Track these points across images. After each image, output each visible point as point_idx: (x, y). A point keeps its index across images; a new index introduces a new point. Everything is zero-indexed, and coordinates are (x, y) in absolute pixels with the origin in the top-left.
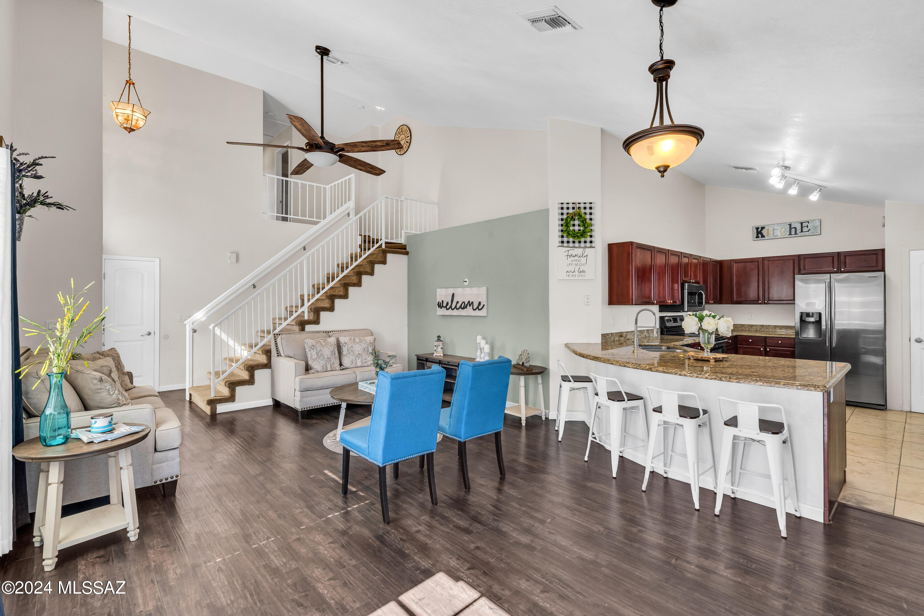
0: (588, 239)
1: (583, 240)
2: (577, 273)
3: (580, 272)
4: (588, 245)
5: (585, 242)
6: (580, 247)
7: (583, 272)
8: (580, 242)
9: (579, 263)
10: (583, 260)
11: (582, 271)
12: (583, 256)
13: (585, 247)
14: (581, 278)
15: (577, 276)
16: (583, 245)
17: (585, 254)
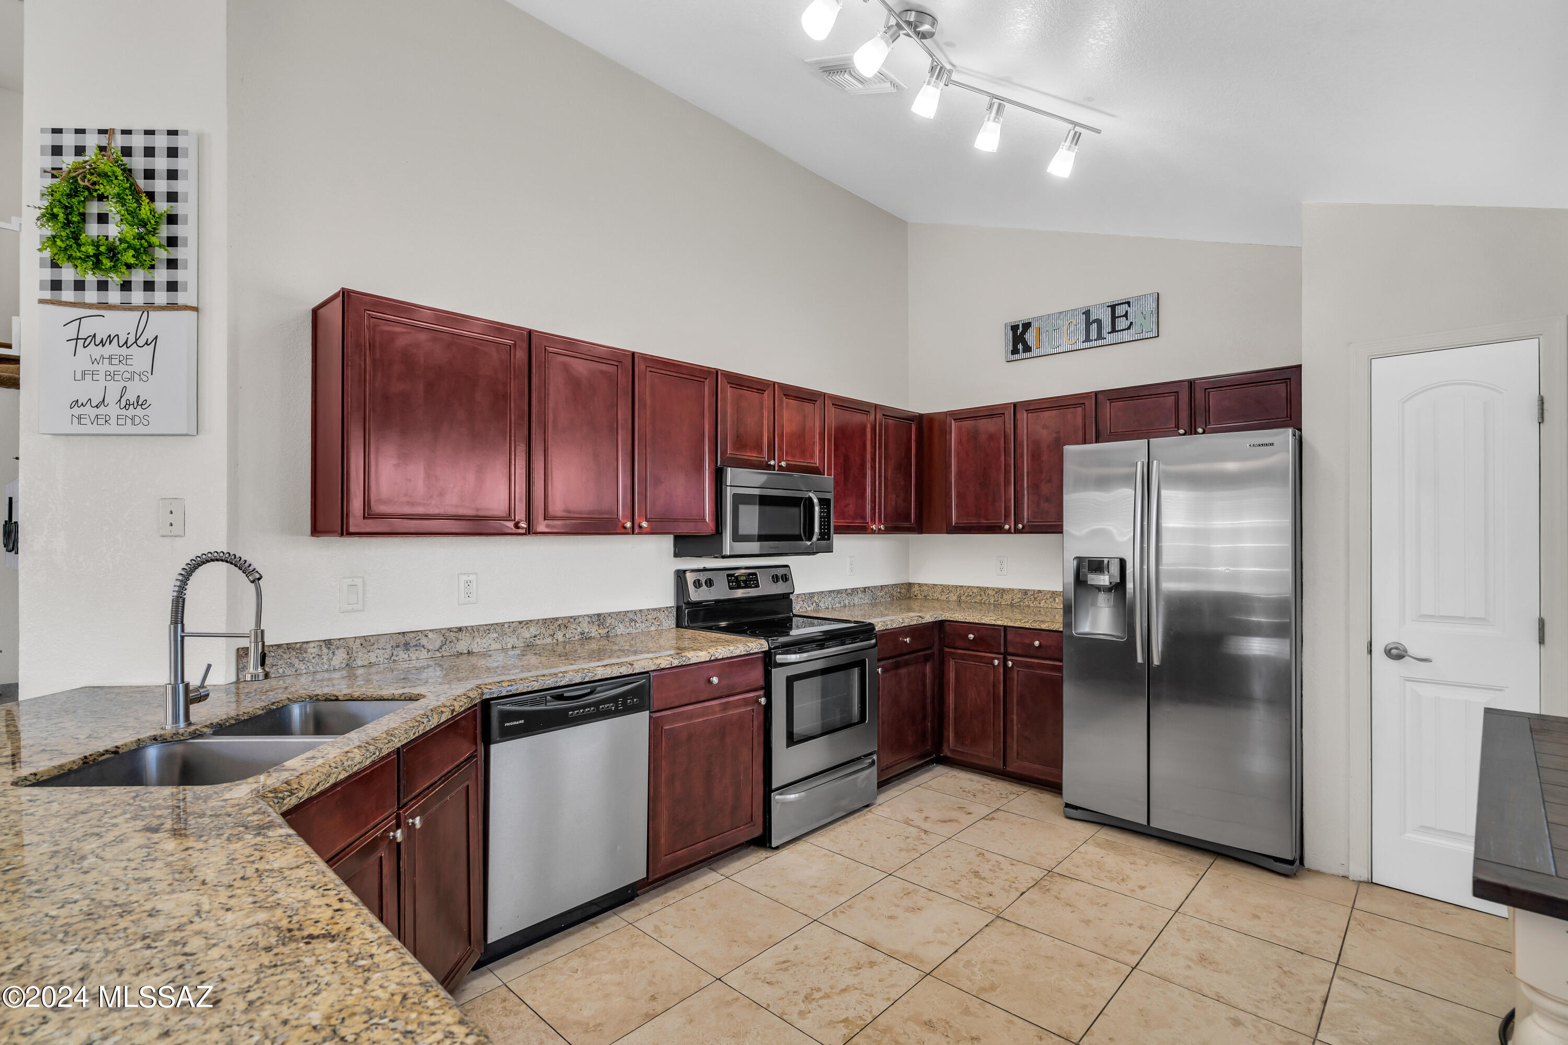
0: (161, 275)
1: (138, 276)
2: (113, 410)
3: (128, 405)
4: (160, 297)
5: (149, 286)
6: (126, 306)
7: (140, 403)
8: (126, 286)
9: (122, 368)
10: (140, 358)
11: (133, 399)
12: (141, 342)
13: (149, 307)
14: (129, 429)
15: (113, 421)
16: (138, 297)
17: (149, 335)
